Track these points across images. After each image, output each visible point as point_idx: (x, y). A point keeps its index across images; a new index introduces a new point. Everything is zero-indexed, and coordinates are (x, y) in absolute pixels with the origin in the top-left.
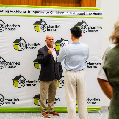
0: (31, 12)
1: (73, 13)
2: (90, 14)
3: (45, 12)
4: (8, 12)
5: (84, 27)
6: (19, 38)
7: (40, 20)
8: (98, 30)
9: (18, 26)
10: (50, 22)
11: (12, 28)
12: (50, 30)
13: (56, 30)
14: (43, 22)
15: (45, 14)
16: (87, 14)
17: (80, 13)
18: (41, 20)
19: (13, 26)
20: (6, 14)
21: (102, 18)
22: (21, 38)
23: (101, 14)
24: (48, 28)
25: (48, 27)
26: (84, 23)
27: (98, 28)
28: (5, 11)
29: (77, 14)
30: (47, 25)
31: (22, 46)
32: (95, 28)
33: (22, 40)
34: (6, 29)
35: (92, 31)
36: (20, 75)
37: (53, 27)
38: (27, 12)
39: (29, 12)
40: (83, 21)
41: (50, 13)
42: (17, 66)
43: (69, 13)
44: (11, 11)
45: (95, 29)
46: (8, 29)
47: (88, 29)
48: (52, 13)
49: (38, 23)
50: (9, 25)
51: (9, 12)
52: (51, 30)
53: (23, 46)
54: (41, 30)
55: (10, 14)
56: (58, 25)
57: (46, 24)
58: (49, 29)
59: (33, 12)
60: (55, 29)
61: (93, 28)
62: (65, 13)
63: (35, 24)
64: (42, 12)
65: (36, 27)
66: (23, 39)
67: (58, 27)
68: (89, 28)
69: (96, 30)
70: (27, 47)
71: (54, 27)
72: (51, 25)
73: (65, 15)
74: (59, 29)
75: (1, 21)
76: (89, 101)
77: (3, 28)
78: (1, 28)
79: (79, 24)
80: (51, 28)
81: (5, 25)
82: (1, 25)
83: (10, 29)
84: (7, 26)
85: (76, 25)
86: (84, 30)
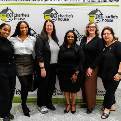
1: (86, 0)
2: (106, 1)
3: (56, 0)
5: (98, 16)
7: (50, 9)
8: (113, 19)
10: (61, 10)
11: (21, 17)
12: (61, 20)
13: (68, 20)
14: (54, 10)
15: (56, 2)
16: (102, 1)
18: (52, 8)
19: (22, 15)
20: (14, 2)
21: (118, 6)
23: (118, 1)
24: (59, 18)
25: (59, 16)
26: (99, 11)
27: (114, 17)
29: (90, 1)
32: (110, 17)
34: (15, 19)
35: (107, 20)
37: (64, 16)
40: (97, 9)
45: (110, 19)
46: (16, 19)
47: (102, 18)
49: (48, 12)
50: (18, 14)
52: (63, 20)
56: (69, 14)
57: (57, 13)
60: (67, 18)
61: (108, 17)
63: (45, 13)
65: (47, 16)
66: (33, 30)
67: (69, 16)
68: (104, 17)
71: (66, 16)
72: (62, 14)
73: (78, 3)
74: (70, 19)
75: (9, 10)
76: (101, 93)
77: (12, 18)
78: (10, 18)
79: (93, 13)
80: (62, 18)
81: (14, 14)
82: (10, 14)
83: (19, 19)
84: (15, 16)
85: (90, 14)
86: (98, 19)
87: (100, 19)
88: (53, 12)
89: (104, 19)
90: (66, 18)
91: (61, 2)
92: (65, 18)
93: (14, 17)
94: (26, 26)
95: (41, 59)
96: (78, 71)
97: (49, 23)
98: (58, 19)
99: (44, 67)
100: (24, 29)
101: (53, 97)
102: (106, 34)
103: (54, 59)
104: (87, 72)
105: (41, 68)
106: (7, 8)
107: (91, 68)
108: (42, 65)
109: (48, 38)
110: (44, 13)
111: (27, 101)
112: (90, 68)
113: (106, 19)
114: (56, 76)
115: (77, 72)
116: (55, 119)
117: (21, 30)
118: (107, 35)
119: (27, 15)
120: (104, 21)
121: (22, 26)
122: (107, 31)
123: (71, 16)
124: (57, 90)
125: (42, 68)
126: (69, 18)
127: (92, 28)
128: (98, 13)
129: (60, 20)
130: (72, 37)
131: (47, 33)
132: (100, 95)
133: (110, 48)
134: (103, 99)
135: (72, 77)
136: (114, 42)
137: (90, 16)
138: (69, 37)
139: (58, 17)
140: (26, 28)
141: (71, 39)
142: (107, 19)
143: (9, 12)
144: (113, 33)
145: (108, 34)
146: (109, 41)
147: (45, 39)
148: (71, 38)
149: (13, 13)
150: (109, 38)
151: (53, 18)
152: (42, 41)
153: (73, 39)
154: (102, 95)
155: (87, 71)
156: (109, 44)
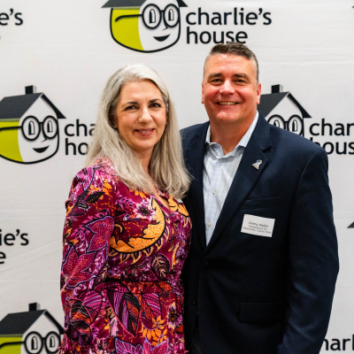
6: (23, 92)
13: (240, 38)
22: (29, 89)
24: (192, 28)
25: (193, 19)
30: (184, 5)
31: (41, 137)
33: (40, 101)
36: (33, 306)
37: (219, 18)
42: (14, 251)
52: (212, 37)
53: (46, 138)
54: (147, 39)
56: (251, 7)
57: (181, 4)
58: (198, 29)
60: (236, 29)
65: (122, 21)
66: (44, 98)
67: (249, 18)
70: (71, 140)
71: (230, 18)
72: (209, 9)
80: (211, 28)
90: (232, 28)
92: (225, 28)
98: (189, 33)
110: (106, 6)
119: (12, 18)
123: (261, 19)
126: (245, 28)
129: (199, 38)
139: (184, 24)
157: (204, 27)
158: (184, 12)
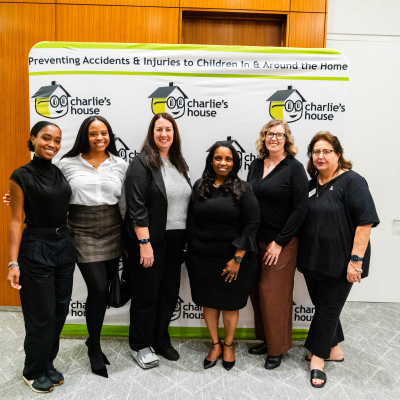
0: (142, 62)
1: (261, 64)
2: (313, 67)
3: (182, 63)
4: (77, 62)
5: (294, 104)
8: (333, 113)
9: (106, 103)
10: (196, 89)
11: (89, 107)
12: (196, 113)
13: (213, 114)
14: (176, 90)
15: (182, 68)
16: (305, 66)
17: (283, 64)
18: (171, 84)
19: (91, 102)
20: (72, 66)
21: (347, 79)
23: (344, 67)
24: (190, 109)
25: (191, 104)
26: (295, 93)
27: (335, 108)
28: (69, 60)
29: (273, 66)
32: (326, 108)
34: (74, 111)
35: (317, 117)
37: (203, 104)
38: (131, 61)
39: (136, 61)
40: (290, 87)
41: (195, 63)
43: (251, 64)
44: (86, 60)
45: (326, 112)
46: (77, 112)
47: (304, 110)
48: (201, 63)
49: (161, 93)
50: (81, 98)
51: (81, 62)
52: (200, 113)
55: (84, 67)
56: (218, 99)
57: (186, 97)
58: (193, 109)
59: (147, 61)
60: (211, 110)
61: (321, 108)
62: (239, 64)
63: (153, 96)
64: (172, 63)
65: (157, 104)
66: (120, 140)
67: (218, 105)
68: (309, 107)
69: (328, 113)
71: (208, 104)
73: (240, 71)
74: (220, 111)
75: (59, 88)
76: (303, 314)
77: (65, 109)
78: (59, 109)
79: (279, 97)
80: (199, 109)
81: (70, 99)
82: (59, 99)
83: (83, 111)
84: (74, 102)
85: (271, 99)
86: (293, 113)
87: (299, 114)
88: (176, 94)
89: (311, 112)
90: (209, 109)
91: (195, 68)
92: (206, 109)
93: (70, 105)
94: (105, 129)
95: (139, 218)
96: (242, 249)
97: (162, 122)
99: (149, 240)
100: (100, 137)
101: (172, 324)
102: (319, 152)
103: (176, 219)
104: (267, 254)
105: (140, 242)
106: (54, 83)
107: (278, 243)
108: (143, 233)
109: (160, 163)
110: (149, 97)
111: (102, 333)
112: (274, 243)
113: (313, 112)
114: (183, 265)
115: (240, 254)
116: (176, 384)
117: (92, 139)
118: (321, 155)
119: (105, 101)
120: (311, 117)
121: (93, 128)
122: (321, 145)
123: (223, 105)
124: (182, 305)
125: (144, 242)
127: (274, 138)
128: (294, 97)
129: (193, 113)
130: (227, 159)
131: (157, 149)
132: (300, 318)
133: (331, 189)
134: (308, 329)
135: (225, 266)
136: (341, 172)
137: (274, 103)
138: (220, 158)
139: (187, 107)
140: (103, 134)
141: (224, 165)
142: (317, 112)
143: (58, 92)
144: (338, 149)
145: (326, 151)
146: (328, 169)
147: (152, 164)
148: (223, 162)
149: (69, 95)
150: (327, 162)
151: (175, 110)
152: (144, 170)
153: (230, 163)
154: (306, 318)
155: (266, 251)
156: (326, 178)
157: (196, 108)
158: (187, 101)
